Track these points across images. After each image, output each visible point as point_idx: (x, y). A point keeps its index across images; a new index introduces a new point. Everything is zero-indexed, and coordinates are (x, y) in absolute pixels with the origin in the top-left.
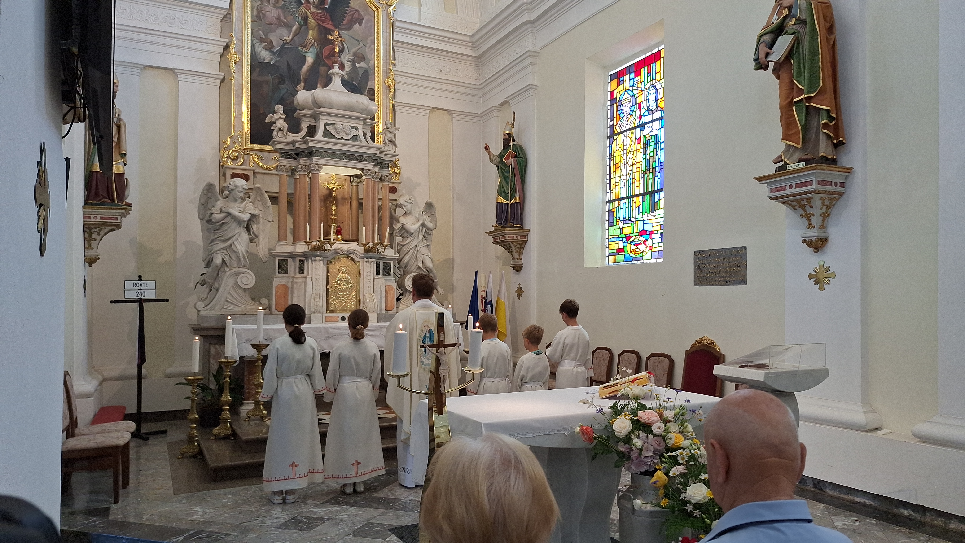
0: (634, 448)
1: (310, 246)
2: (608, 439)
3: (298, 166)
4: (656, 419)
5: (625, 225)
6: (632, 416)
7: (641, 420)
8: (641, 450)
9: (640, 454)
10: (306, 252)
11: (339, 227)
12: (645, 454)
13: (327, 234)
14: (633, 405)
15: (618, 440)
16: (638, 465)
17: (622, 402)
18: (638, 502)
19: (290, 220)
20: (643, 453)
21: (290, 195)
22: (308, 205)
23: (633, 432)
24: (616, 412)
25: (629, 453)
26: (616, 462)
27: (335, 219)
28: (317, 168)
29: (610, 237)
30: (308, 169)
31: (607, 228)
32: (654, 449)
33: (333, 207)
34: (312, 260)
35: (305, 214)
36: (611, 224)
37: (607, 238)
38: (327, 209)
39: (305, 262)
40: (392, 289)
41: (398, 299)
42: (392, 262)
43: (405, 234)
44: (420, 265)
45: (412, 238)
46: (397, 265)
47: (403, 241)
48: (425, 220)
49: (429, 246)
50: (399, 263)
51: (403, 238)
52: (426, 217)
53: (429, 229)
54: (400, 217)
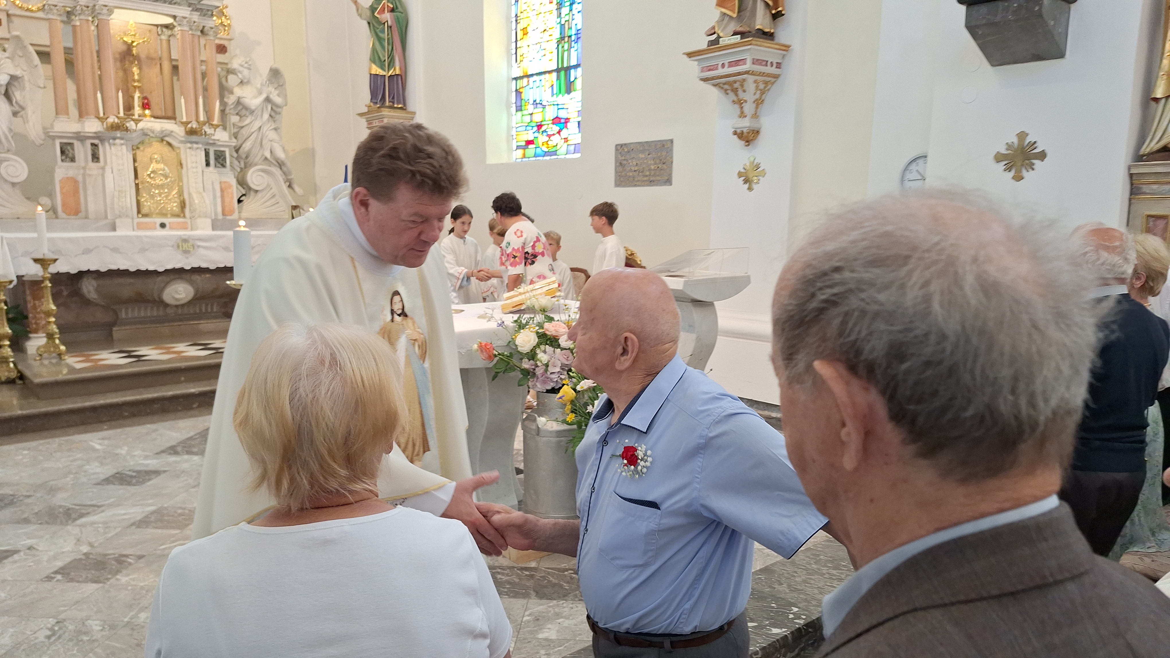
0: (539, 364)
1: (105, 123)
2: (511, 356)
3: (76, 7)
4: (564, 330)
5: (536, 111)
6: (537, 328)
7: (547, 333)
8: (547, 365)
9: (546, 371)
10: (99, 132)
11: (145, 98)
12: (551, 369)
13: (129, 107)
14: (539, 318)
15: (522, 356)
16: (544, 382)
17: (527, 316)
18: (542, 421)
19: (71, 87)
20: (549, 368)
21: (68, 51)
22: (96, 66)
23: (539, 347)
24: (521, 326)
25: (534, 369)
26: (519, 381)
27: (139, 87)
28: (105, 11)
29: (517, 126)
30: (93, 12)
32: (562, 364)
33: (135, 70)
34: (110, 144)
35: (94, 77)
36: (519, 108)
37: (514, 126)
38: (127, 73)
39: (100, 146)
40: (230, 186)
41: (239, 201)
42: (227, 151)
43: (244, 112)
44: (268, 155)
45: (253, 118)
46: (235, 155)
47: (240, 121)
48: (271, 93)
49: (279, 130)
50: (237, 151)
51: (241, 117)
52: (271, 89)
53: (277, 106)
54: (234, 87)
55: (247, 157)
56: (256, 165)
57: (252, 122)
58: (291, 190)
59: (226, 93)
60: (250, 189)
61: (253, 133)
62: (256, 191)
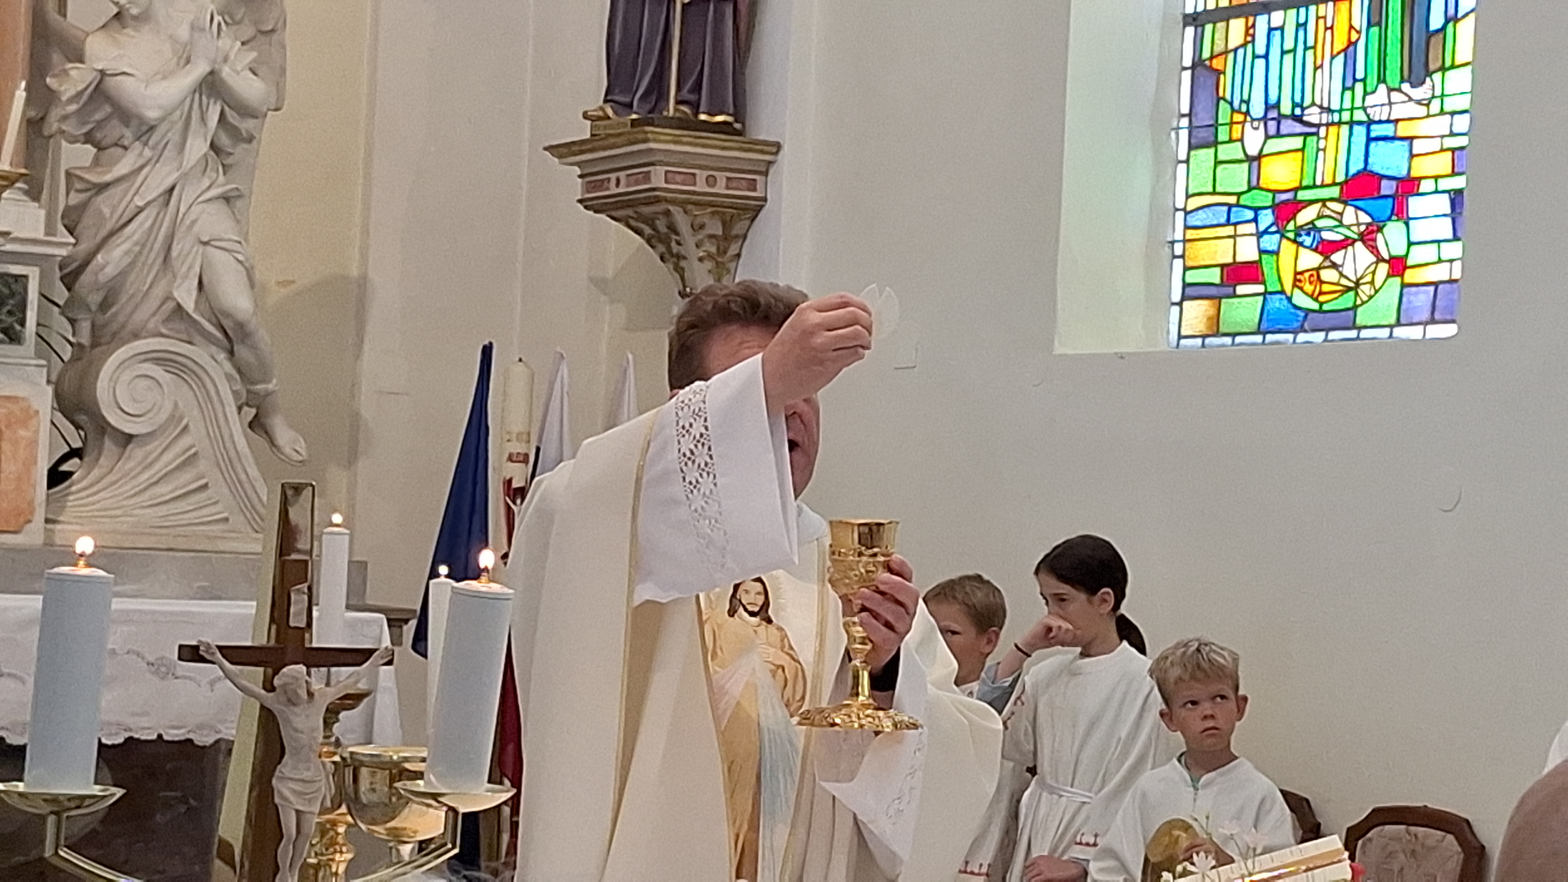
5: (1274, 145)
29: (1193, 203)
31: (1182, 156)
36: (1204, 134)
37: (1180, 204)
40: (29, 415)
41: (56, 477)
42: (33, 273)
43: (115, 130)
44: (187, 298)
45: (147, 153)
46: (61, 294)
47: (96, 162)
48: (226, 60)
49: (239, 203)
50: (70, 280)
51: (100, 148)
52: (228, 43)
53: (247, 112)
54: (88, 35)
55: (104, 306)
56: (136, 336)
57: (142, 168)
58: (260, 441)
59: (56, 57)
60: (103, 427)
61: (141, 210)
62: (128, 439)
